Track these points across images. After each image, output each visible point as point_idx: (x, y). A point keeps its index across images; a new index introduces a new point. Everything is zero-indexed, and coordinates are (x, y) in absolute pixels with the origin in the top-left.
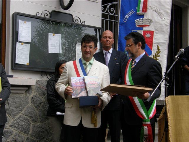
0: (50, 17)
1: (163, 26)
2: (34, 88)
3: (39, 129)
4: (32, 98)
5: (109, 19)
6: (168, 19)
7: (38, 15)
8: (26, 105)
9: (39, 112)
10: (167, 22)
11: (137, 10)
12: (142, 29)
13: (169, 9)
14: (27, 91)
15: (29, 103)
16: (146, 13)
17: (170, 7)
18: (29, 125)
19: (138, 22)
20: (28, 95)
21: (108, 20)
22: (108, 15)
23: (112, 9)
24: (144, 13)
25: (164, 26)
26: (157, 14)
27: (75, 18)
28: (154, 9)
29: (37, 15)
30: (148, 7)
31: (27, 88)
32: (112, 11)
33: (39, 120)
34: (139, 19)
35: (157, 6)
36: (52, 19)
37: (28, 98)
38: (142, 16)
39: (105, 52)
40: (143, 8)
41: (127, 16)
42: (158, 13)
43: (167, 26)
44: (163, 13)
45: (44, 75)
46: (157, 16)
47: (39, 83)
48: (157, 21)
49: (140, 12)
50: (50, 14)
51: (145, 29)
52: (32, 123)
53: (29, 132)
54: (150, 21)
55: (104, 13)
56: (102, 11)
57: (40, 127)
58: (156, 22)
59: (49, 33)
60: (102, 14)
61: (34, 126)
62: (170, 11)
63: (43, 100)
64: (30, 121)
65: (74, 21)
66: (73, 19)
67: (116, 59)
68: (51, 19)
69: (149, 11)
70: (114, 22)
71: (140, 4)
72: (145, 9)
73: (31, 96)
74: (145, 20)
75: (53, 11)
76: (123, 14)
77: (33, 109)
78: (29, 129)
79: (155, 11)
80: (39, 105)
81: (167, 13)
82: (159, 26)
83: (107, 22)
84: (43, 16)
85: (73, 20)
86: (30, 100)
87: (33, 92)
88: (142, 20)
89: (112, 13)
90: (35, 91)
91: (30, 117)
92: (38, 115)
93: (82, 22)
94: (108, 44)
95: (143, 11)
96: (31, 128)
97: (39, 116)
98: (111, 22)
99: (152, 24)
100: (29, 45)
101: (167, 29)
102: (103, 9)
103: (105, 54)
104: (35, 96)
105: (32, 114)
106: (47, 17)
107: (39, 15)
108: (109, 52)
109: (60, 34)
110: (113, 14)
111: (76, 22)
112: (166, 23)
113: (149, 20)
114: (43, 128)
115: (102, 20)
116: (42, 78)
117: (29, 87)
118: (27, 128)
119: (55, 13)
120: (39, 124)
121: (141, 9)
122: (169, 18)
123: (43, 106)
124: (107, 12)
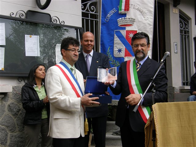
0: (26, 17)
1: (146, 26)
2: (11, 95)
3: (18, 139)
4: (9, 106)
5: (89, 18)
6: (151, 19)
7: (12, 16)
8: (3, 114)
9: (17, 120)
10: (150, 22)
11: (119, 8)
12: (125, 29)
13: (152, 8)
14: (3, 98)
15: (5, 112)
16: (128, 12)
17: (152, 6)
18: (7, 135)
19: (121, 21)
20: (4, 103)
22: (89, 13)
23: (93, 8)
24: (126, 12)
25: (148, 25)
26: (140, 13)
27: (54, 18)
28: (136, 8)
29: (12, 15)
30: (130, 6)
31: (3, 96)
32: (93, 9)
33: (17, 129)
34: (121, 18)
35: (140, 4)
36: (29, 20)
37: (5, 105)
38: (124, 15)
39: (85, 55)
40: (125, 7)
41: (109, 15)
42: (141, 12)
43: (151, 25)
44: (146, 12)
45: (22, 81)
46: (140, 15)
47: (16, 90)
48: (140, 20)
49: (122, 11)
50: (26, 14)
51: (128, 28)
52: (10, 133)
53: (6, 142)
54: (133, 20)
55: (84, 11)
56: (82, 9)
57: (19, 137)
58: (139, 21)
59: (25, 35)
60: (83, 13)
61: (12, 136)
62: (153, 10)
63: (21, 108)
64: (8, 131)
65: (53, 21)
66: (51, 19)
67: (97, 62)
68: (27, 19)
69: (131, 9)
70: (95, 21)
71: (122, 2)
72: (127, 8)
73: (8, 104)
74: (128, 19)
75: (29, 11)
76: (105, 13)
77: (11, 117)
78: (7, 140)
79: (138, 9)
80: (17, 113)
81: (150, 12)
82: (143, 25)
83: (87, 21)
84: (18, 16)
85: (51, 21)
86: (6, 109)
87: (10, 99)
88: (125, 19)
89: (93, 11)
90: (12, 98)
91: (8, 127)
92: (16, 124)
93: (61, 22)
94: (89, 48)
95: (125, 10)
96: (8, 138)
97: (17, 124)
98: (92, 21)
99: (135, 23)
100: (3, 49)
101: (150, 29)
102: (83, 8)
103: (86, 57)
104: (13, 104)
105: (9, 123)
106: (23, 17)
107: (14, 16)
108: (90, 55)
109: (37, 35)
110: (93, 13)
111: (55, 22)
112: (149, 23)
113: (132, 19)
114: (22, 138)
115: (83, 20)
116: (19, 84)
117: (5, 94)
118: (4, 138)
119: (31, 13)
120: (18, 134)
121: (123, 7)
122: (153, 17)
123: (21, 114)
124: (87, 10)
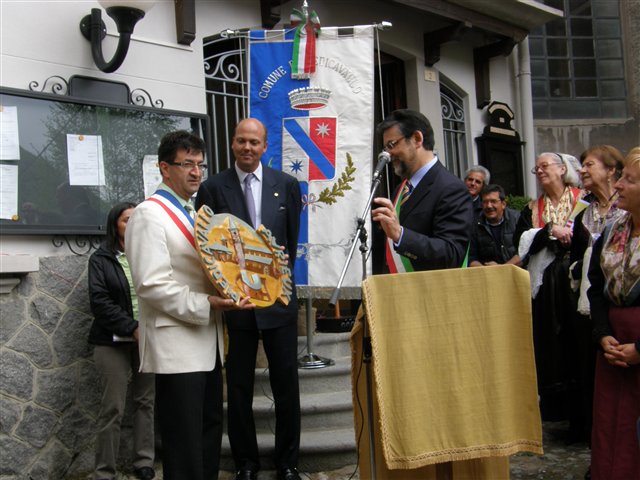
0: (69, 92)
1: (356, 106)
2: (36, 279)
3: (58, 384)
4: (33, 304)
5: (225, 93)
6: (369, 90)
7: (35, 89)
8: (18, 325)
9: (54, 339)
10: (366, 97)
11: (292, 66)
12: (306, 114)
13: (368, 64)
14: (17, 287)
15: (24, 319)
16: (314, 75)
17: (370, 61)
18: (30, 374)
19: (296, 96)
20: (21, 297)
21: (223, 96)
22: (222, 81)
23: (232, 68)
24: (309, 75)
25: (360, 105)
26: (341, 77)
27: (136, 93)
28: (332, 65)
29: (33, 88)
30: (318, 60)
31: (17, 281)
32: (232, 71)
33: (55, 360)
34: (296, 90)
35: (339, 55)
36: (76, 98)
37: (22, 303)
38: (305, 82)
40: (306, 63)
41: (268, 84)
42: (344, 75)
43: (367, 104)
44: (356, 74)
45: (62, 244)
46: (342, 81)
47: (50, 266)
48: (342, 93)
49: (300, 73)
50: (68, 85)
51: (314, 113)
52: (38, 370)
53: (31, 391)
54: (326, 95)
55: (211, 76)
56: (207, 72)
57: (60, 378)
58: (340, 97)
59: (68, 135)
60: (208, 81)
61: (45, 377)
62: (371, 70)
63: (61, 307)
64: (32, 365)
65: (134, 99)
66: (129, 95)
68: (70, 97)
69: (320, 68)
70: (240, 100)
71: (298, 52)
72: (311, 66)
73: (30, 301)
74: (313, 92)
75: (76, 77)
76: (259, 79)
77: (38, 332)
78: (32, 386)
79: (336, 69)
80: (54, 322)
81: (365, 73)
82: (349, 105)
83: (219, 99)
84: (48, 90)
85: (129, 99)
86: (27, 312)
87: (34, 288)
88: (306, 91)
89: (232, 76)
90: (39, 287)
91: (32, 354)
92: (52, 347)
93: (154, 103)
95: (306, 70)
96: (35, 382)
97: (55, 349)
98: (231, 101)
99: (330, 100)
100: (15, 169)
101: (367, 113)
102: (208, 68)
103: (246, 180)
104: (42, 299)
105: (36, 346)
106: (61, 93)
107: (38, 89)
108: (254, 176)
109: (96, 134)
110: (234, 80)
111: (140, 103)
112: (364, 99)
113: (323, 91)
114: (67, 380)
115: (209, 97)
116: (55, 251)
117: (22, 276)
118: (26, 382)
119: (79, 82)
120: (58, 371)
121: (301, 64)
122: (371, 87)
123: (63, 323)
124: (219, 74)
